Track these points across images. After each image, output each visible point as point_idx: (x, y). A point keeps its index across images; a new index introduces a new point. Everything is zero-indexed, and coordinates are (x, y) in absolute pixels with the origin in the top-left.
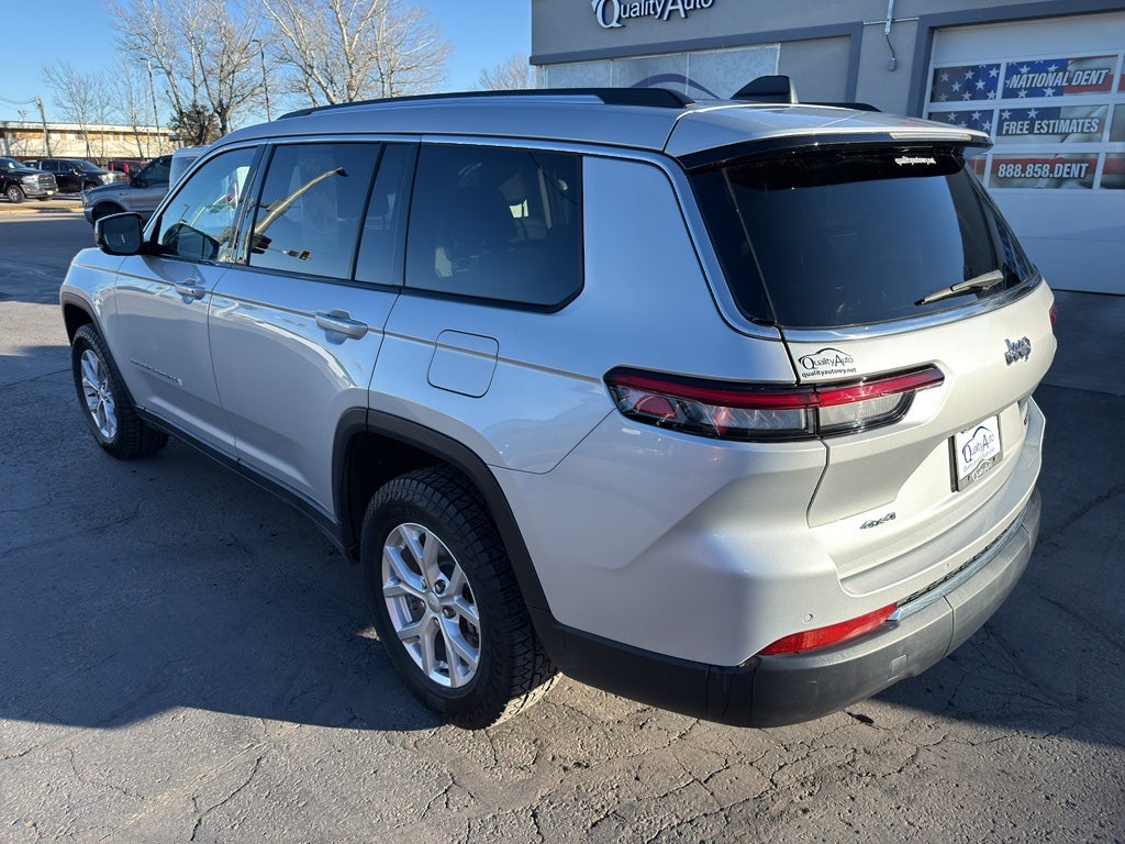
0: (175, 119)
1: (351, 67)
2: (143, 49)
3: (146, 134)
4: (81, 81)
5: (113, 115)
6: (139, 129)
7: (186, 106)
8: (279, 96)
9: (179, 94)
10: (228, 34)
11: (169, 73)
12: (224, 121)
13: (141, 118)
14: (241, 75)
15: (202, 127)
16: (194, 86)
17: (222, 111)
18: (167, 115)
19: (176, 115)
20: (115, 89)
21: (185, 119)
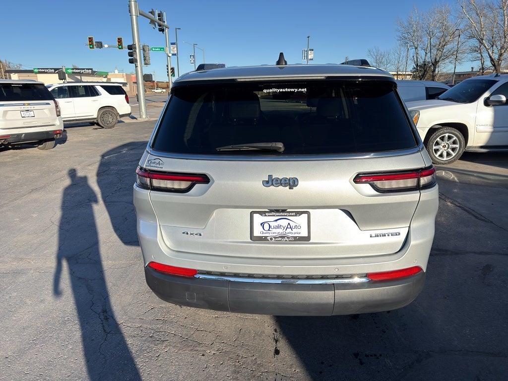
0: (414, 68)
1: (505, 37)
2: (408, 39)
3: (401, 75)
4: (381, 55)
5: (391, 67)
6: (399, 73)
7: (421, 62)
8: (466, 54)
9: (419, 57)
10: (447, 28)
11: (416, 48)
12: (435, 68)
13: (401, 68)
14: (449, 46)
15: (425, 71)
16: (426, 53)
17: (435, 63)
18: (411, 66)
19: (415, 66)
20: (393, 57)
21: (418, 68)
